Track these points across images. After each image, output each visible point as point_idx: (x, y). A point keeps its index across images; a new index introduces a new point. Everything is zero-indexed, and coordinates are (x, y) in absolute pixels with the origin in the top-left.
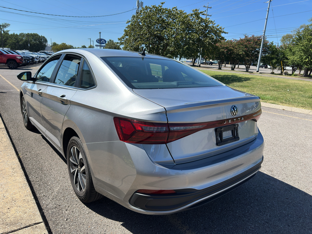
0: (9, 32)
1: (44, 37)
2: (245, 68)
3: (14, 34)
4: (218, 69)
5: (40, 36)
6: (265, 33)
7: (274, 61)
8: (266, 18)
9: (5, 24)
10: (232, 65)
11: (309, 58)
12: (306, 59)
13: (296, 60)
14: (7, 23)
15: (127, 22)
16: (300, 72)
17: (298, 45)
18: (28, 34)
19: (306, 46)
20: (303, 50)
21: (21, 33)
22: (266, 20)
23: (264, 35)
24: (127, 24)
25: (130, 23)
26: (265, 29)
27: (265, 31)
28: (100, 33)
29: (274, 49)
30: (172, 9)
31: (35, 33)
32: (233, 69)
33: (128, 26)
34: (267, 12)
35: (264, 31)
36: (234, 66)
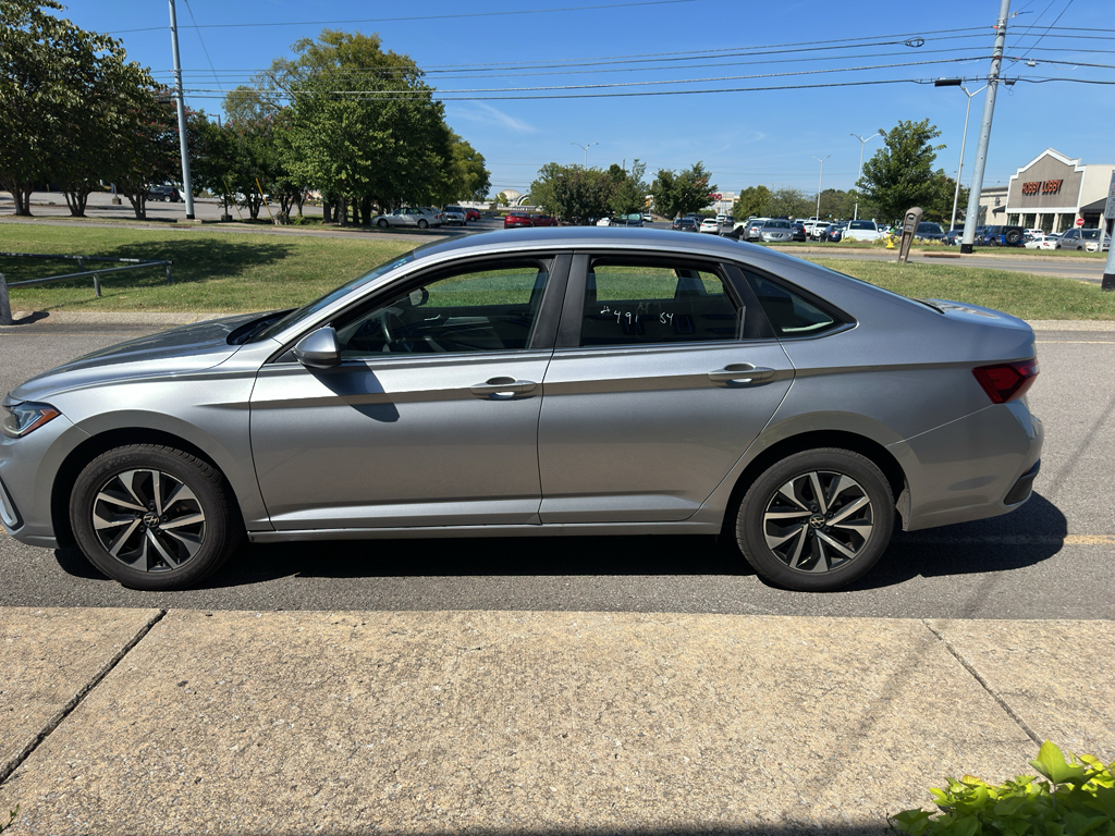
2: (132, 206)
4: (17, 214)
6: (180, 79)
7: (230, 178)
8: (172, 25)
10: (70, 196)
11: (347, 169)
12: (338, 172)
13: (311, 177)
16: (300, 209)
17: (305, 127)
19: (333, 132)
20: (324, 144)
22: (172, 33)
23: (180, 85)
26: (179, 66)
27: (179, 73)
29: (219, 138)
32: (78, 211)
34: (170, 6)
35: (176, 74)
36: (80, 199)
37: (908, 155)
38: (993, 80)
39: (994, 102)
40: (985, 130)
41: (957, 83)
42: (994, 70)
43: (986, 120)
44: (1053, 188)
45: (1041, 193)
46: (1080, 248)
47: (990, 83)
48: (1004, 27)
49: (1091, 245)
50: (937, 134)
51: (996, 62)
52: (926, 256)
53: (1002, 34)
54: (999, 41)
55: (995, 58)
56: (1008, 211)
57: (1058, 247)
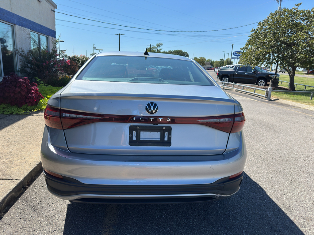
0: (161, 50)
1: (186, 53)
3: (164, 51)
5: (184, 52)
9: (160, 44)
14: (161, 43)
15: (251, 31)
18: (175, 51)
21: (169, 50)
24: (251, 33)
25: (254, 31)
28: (233, 45)
30: (312, 10)
31: (180, 50)
33: (252, 35)
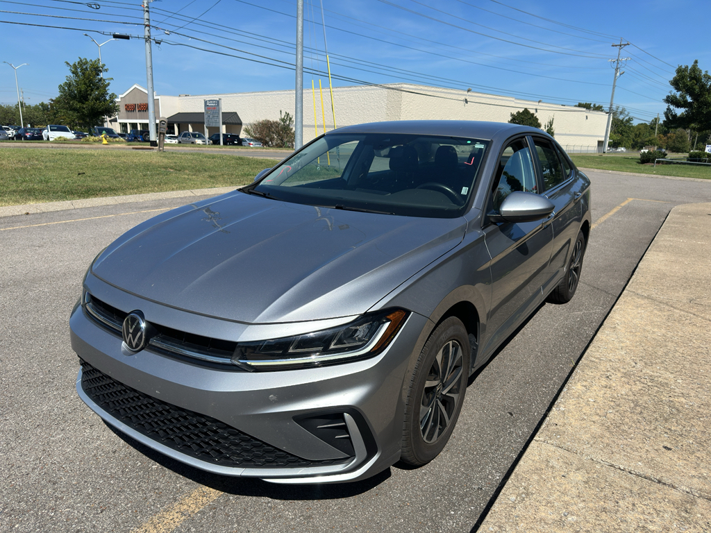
37: (91, 81)
38: (148, 39)
39: (151, 53)
40: (149, 70)
41: (127, 38)
42: (147, 33)
43: (149, 64)
44: (144, 108)
45: (137, 110)
46: (193, 143)
47: (146, 41)
48: (147, 7)
49: (199, 141)
50: (106, 70)
51: (147, 28)
52: (133, 148)
53: (147, 11)
54: (146, 15)
55: (147, 26)
56: (119, 121)
57: (180, 142)
